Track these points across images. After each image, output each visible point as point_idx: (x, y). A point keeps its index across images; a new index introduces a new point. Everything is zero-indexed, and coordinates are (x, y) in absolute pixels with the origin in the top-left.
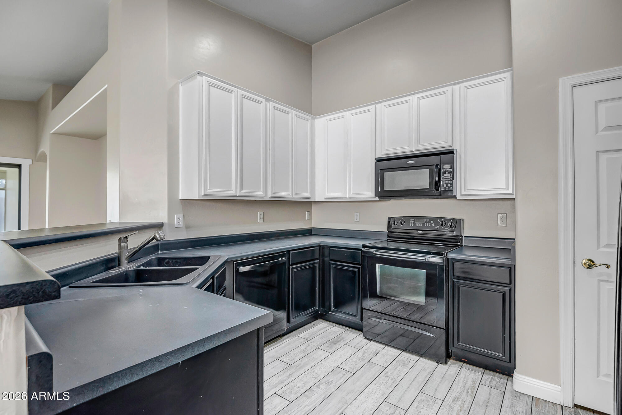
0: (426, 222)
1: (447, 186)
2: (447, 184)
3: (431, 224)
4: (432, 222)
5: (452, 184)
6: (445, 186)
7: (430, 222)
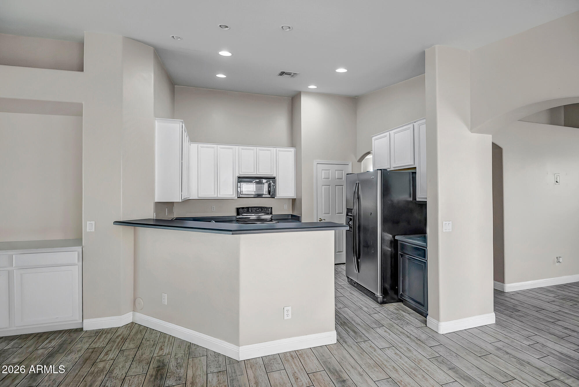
0: (257, 209)
1: (273, 193)
2: (273, 192)
3: (260, 210)
4: (260, 209)
5: (275, 192)
6: (272, 193)
7: (259, 209)
